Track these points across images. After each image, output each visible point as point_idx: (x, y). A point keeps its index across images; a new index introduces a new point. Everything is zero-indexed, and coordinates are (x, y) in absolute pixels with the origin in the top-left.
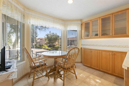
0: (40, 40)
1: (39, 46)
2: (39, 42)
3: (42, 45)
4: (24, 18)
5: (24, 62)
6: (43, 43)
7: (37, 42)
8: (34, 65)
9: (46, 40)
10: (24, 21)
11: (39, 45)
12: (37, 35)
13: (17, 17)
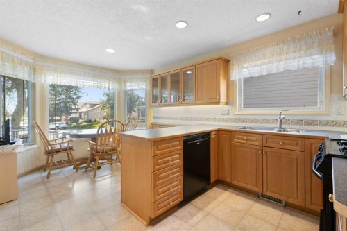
0: (88, 106)
1: (85, 124)
2: (87, 112)
3: (96, 121)
4: (34, 74)
5: (36, 146)
6: (97, 116)
7: (80, 113)
8: (50, 148)
9: (104, 107)
10: (34, 79)
11: (85, 121)
12: (80, 95)
13: (23, 74)
